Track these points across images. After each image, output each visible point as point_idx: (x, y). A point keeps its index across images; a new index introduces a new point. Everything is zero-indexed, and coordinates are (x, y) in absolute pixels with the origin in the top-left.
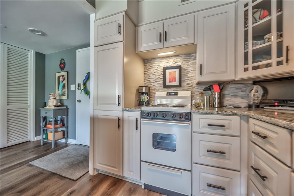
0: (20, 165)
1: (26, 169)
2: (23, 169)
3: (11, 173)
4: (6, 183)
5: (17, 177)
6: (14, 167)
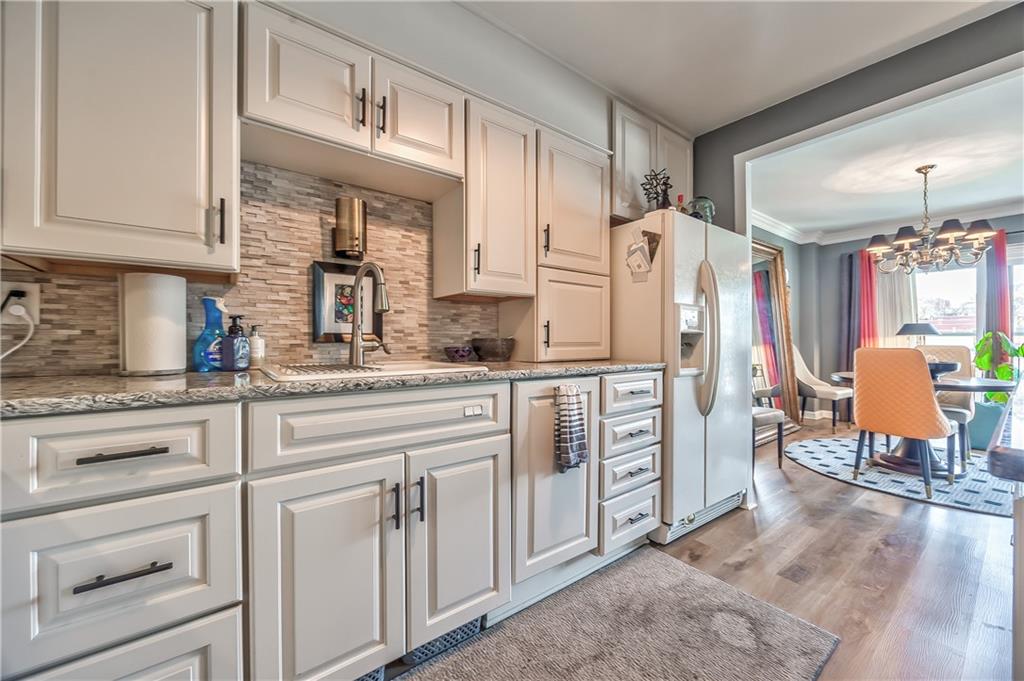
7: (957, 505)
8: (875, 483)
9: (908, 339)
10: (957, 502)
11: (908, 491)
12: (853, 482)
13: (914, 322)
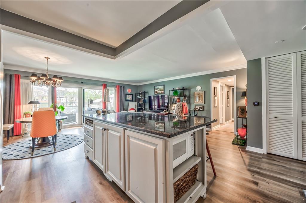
0: (293, 185)
1: (294, 193)
2: (292, 190)
3: (279, 186)
4: (268, 190)
5: (279, 193)
6: (287, 183)
7: (61, 150)
8: (39, 154)
9: (32, 105)
10: (61, 149)
11: (49, 152)
12: (32, 157)
13: (34, 100)
